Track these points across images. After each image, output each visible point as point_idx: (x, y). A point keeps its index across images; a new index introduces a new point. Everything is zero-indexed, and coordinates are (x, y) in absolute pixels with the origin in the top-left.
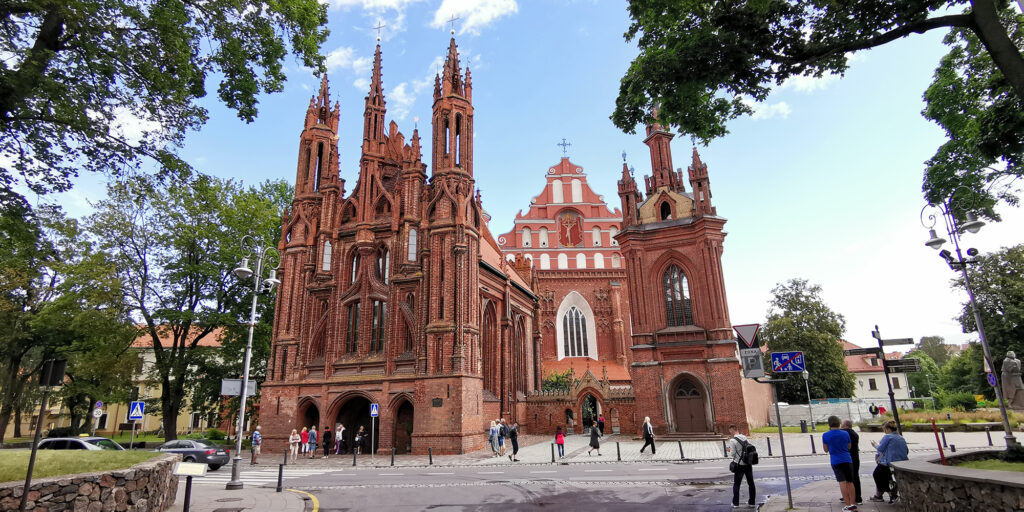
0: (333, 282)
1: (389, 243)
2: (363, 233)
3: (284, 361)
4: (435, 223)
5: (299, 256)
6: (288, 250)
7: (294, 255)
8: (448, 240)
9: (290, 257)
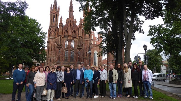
0: (63, 46)
1: (75, 40)
2: (70, 37)
3: (51, 61)
4: (86, 38)
5: (53, 39)
6: (51, 38)
7: (52, 39)
8: (88, 41)
9: (51, 39)
